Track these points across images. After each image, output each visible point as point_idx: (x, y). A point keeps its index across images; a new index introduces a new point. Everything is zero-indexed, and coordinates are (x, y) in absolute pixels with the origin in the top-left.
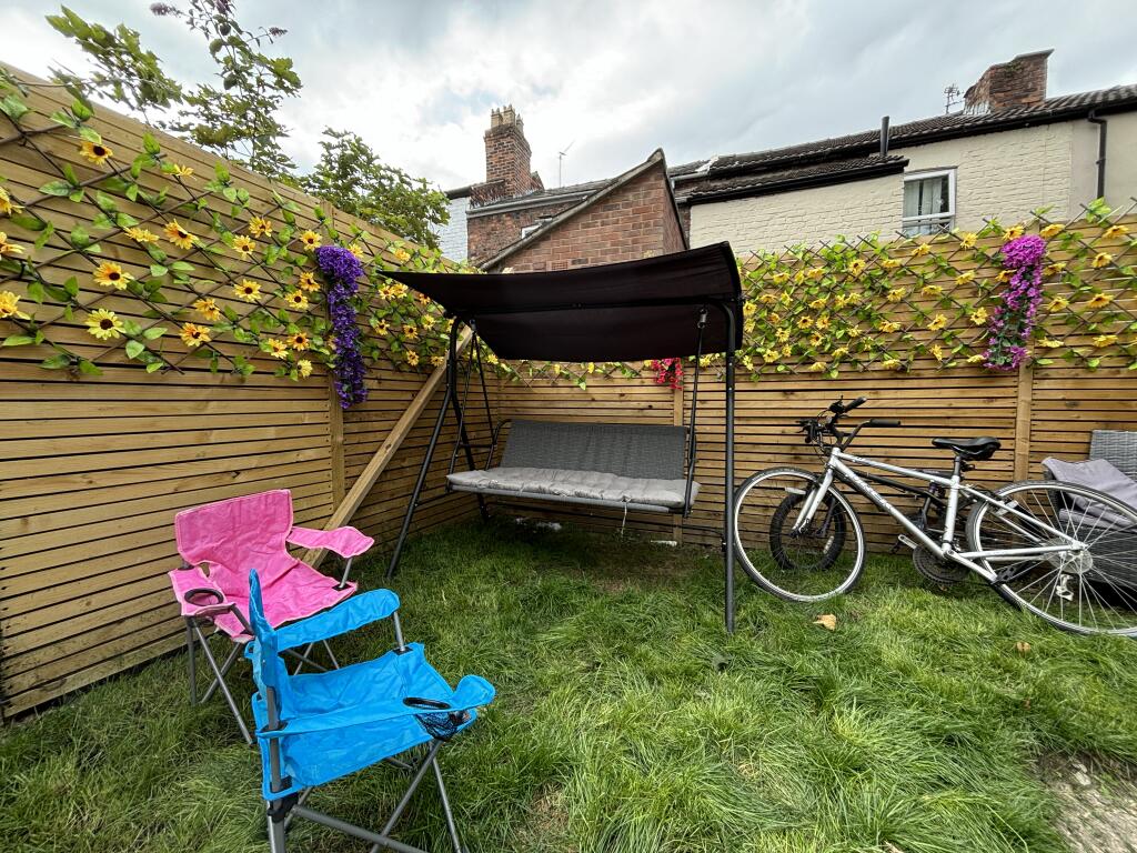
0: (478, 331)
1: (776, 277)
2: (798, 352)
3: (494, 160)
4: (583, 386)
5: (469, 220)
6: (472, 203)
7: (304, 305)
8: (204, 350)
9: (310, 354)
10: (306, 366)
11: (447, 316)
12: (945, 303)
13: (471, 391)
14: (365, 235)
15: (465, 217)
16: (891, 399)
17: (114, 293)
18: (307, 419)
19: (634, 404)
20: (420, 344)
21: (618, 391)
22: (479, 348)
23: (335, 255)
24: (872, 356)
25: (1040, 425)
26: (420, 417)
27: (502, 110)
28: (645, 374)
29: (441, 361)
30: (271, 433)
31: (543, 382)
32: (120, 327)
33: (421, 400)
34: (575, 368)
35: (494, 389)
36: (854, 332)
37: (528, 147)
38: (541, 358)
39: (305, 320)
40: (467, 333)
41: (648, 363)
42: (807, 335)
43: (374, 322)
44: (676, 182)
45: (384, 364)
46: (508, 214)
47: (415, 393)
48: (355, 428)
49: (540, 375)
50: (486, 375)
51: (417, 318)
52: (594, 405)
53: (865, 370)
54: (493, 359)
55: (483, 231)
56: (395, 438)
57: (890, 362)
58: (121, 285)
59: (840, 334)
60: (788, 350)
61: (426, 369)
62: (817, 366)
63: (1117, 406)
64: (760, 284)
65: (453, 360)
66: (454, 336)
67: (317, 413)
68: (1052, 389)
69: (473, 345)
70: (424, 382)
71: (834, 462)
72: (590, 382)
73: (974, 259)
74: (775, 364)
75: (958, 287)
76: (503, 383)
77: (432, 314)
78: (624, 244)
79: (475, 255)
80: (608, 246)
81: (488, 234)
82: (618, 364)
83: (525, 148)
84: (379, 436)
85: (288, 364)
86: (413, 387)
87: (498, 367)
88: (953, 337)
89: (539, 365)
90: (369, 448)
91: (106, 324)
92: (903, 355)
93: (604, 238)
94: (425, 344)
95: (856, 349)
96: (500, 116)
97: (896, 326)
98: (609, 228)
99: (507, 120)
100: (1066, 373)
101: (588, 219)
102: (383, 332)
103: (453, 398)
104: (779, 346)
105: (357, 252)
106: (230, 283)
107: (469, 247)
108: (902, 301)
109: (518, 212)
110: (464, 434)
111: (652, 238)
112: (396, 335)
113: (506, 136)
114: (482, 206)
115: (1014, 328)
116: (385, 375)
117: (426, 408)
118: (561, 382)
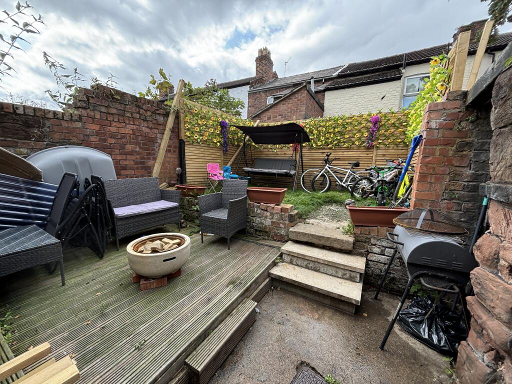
0: (250, 137)
1: (322, 124)
2: (326, 143)
3: (259, 69)
4: (275, 151)
5: (249, 94)
6: (250, 87)
7: (219, 132)
8: (206, 141)
9: (219, 142)
10: (219, 144)
11: (244, 133)
12: (359, 131)
13: (248, 151)
14: (228, 117)
15: (248, 93)
16: (339, 154)
17: (197, 131)
18: (218, 154)
19: (288, 156)
20: (237, 140)
21: (284, 152)
22: (250, 141)
23: (224, 122)
24: (343, 144)
25: (378, 160)
26: (237, 157)
27: (262, 49)
28: (290, 148)
29: (242, 144)
30: (213, 156)
31: (266, 150)
32: (198, 137)
33: (237, 152)
34: (274, 146)
35: (254, 152)
36: (339, 138)
37: (272, 63)
38: (265, 144)
39: (219, 135)
40: (247, 137)
41: (291, 145)
42: (328, 139)
43: (229, 135)
44: (325, 80)
45: (231, 144)
46: (263, 91)
47: (236, 151)
48: (225, 157)
49: (265, 148)
50: (252, 148)
51: (237, 134)
52: (278, 156)
53: (341, 147)
54: (253, 144)
55: (254, 98)
56: (232, 160)
57: (346, 145)
58: (198, 130)
59: (335, 138)
60: (324, 142)
61: (238, 146)
62: (330, 146)
63: (393, 156)
64: (318, 126)
65: (244, 144)
66: (245, 138)
67: (219, 153)
68: (380, 152)
69: (249, 140)
70: (238, 149)
71: (326, 167)
72: (277, 150)
73: (366, 120)
74: (321, 145)
75: (363, 127)
76: (256, 150)
77: (240, 133)
78: (294, 110)
79: (250, 107)
80: (289, 111)
81: (256, 99)
82: (284, 145)
83: (271, 63)
84: (229, 159)
85: (216, 143)
86: (235, 149)
87: (255, 146)
88: (360, 139)
89: (265, 146)
90: (227, 162)
91: (196, 136)
92: (349, 144)
93: (288, 108)
94: (239, 140)
95: (340, 142)
96: (262, 52)
97: (348, 136)
98: (289, 105)
99: (264, 53)
100: (384, 148)
101: (284, 102)
102: (231, 137)
103: (244, 152)
104: (322, 141)
105: (227, 121)
106: (209, 129)
107: (248, 104)
108: (350, 131)
109: (266, 91)
110: (246, 162)
111: (302, 108)
112: (233, 138)
113: (264, 59)
114: (254, 88)
115: (371, 137)
116: (231, 147)
117: (238, 155)
118: (270, 150)
